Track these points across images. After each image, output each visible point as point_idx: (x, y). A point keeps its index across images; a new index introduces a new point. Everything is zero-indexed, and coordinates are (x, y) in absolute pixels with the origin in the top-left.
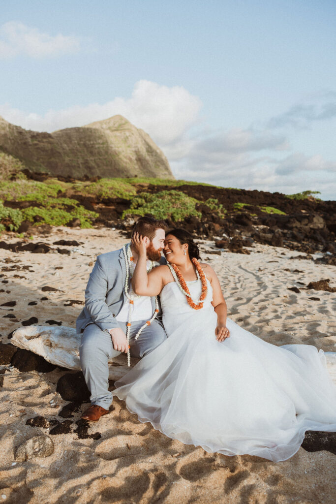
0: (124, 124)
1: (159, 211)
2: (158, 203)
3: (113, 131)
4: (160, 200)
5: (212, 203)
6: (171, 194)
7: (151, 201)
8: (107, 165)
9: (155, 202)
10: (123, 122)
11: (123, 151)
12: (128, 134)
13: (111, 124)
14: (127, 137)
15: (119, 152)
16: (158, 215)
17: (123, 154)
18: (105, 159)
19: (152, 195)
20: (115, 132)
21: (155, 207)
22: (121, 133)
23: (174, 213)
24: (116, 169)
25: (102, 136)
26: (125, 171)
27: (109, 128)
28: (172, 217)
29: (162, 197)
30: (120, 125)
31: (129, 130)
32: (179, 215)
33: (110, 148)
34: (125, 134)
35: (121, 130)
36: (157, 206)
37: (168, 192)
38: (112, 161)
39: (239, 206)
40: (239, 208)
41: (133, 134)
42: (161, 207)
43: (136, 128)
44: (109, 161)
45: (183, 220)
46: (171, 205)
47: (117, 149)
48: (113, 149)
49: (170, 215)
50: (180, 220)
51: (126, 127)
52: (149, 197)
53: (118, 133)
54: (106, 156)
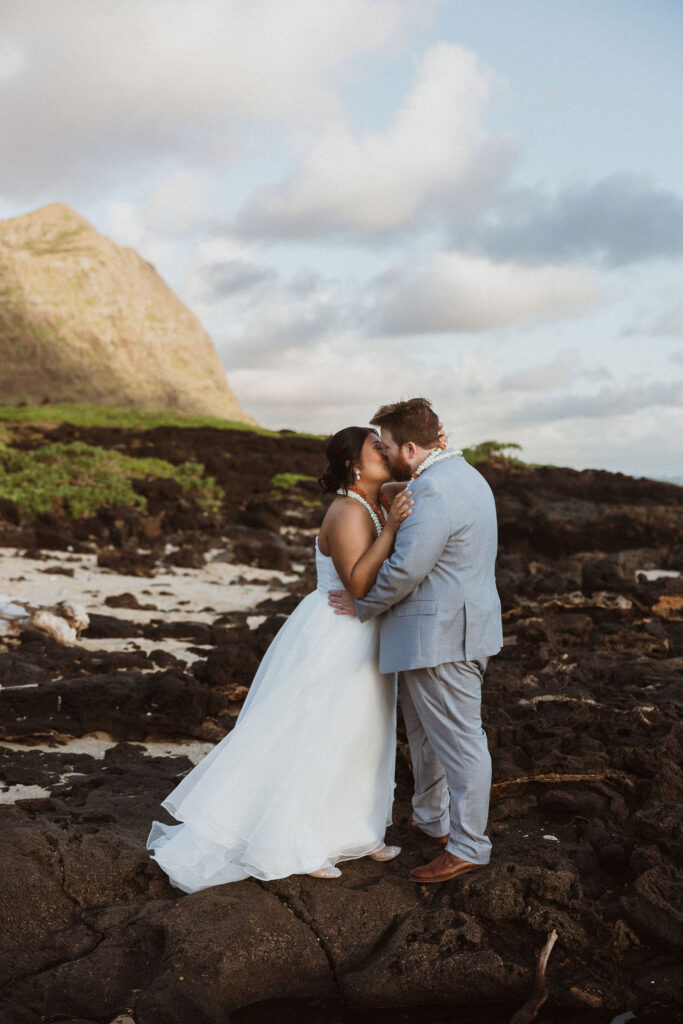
0: (76, 233)
1: (33, 493)
2: (33, 474)
3: (38, 253)
4: (42, 466)
5: (191, 474)
6: (70, 454)
7: (18, 468)
8: (19, 360)
9: (27, 472)
10: (73, 226)
11: (73, 317)
12: (86, 263)
13: (35, 233)
14: (85, 275)
15: (59, 319)
16: (27, 503)
17: (71, 323)
18: (13, 340)
19: (23, 454)
20: (47, 257)
21: (25, 484)
22: (63, 259)
23: (73, 497)
24: (49, 372)
25: (6, 268)
26: (78, 377)
27: (28, 245)
28: (66, 506)
29: (48, 460)
30: (64, 236)
31: (91, 251)
32: (85, 503)
33: (29, 307)
34: (77, 263)
35: (67, 251)
36: (31, 481)
37: (64, 447)
38: (34, 346)
39: (285, 481)
40: (285, 486)
41: (103, 263)
42: (40, 483)
43: (114, 246)
44: (26, 348)
45: (94, 514)
46: (67, 477)
47: (50, 308)
48: (40, 309)
49: (60, 502)
50: (86, 514)
51: (83, 241)
52: (13, 461)
53: (54, 262)
54: (17, 332)
